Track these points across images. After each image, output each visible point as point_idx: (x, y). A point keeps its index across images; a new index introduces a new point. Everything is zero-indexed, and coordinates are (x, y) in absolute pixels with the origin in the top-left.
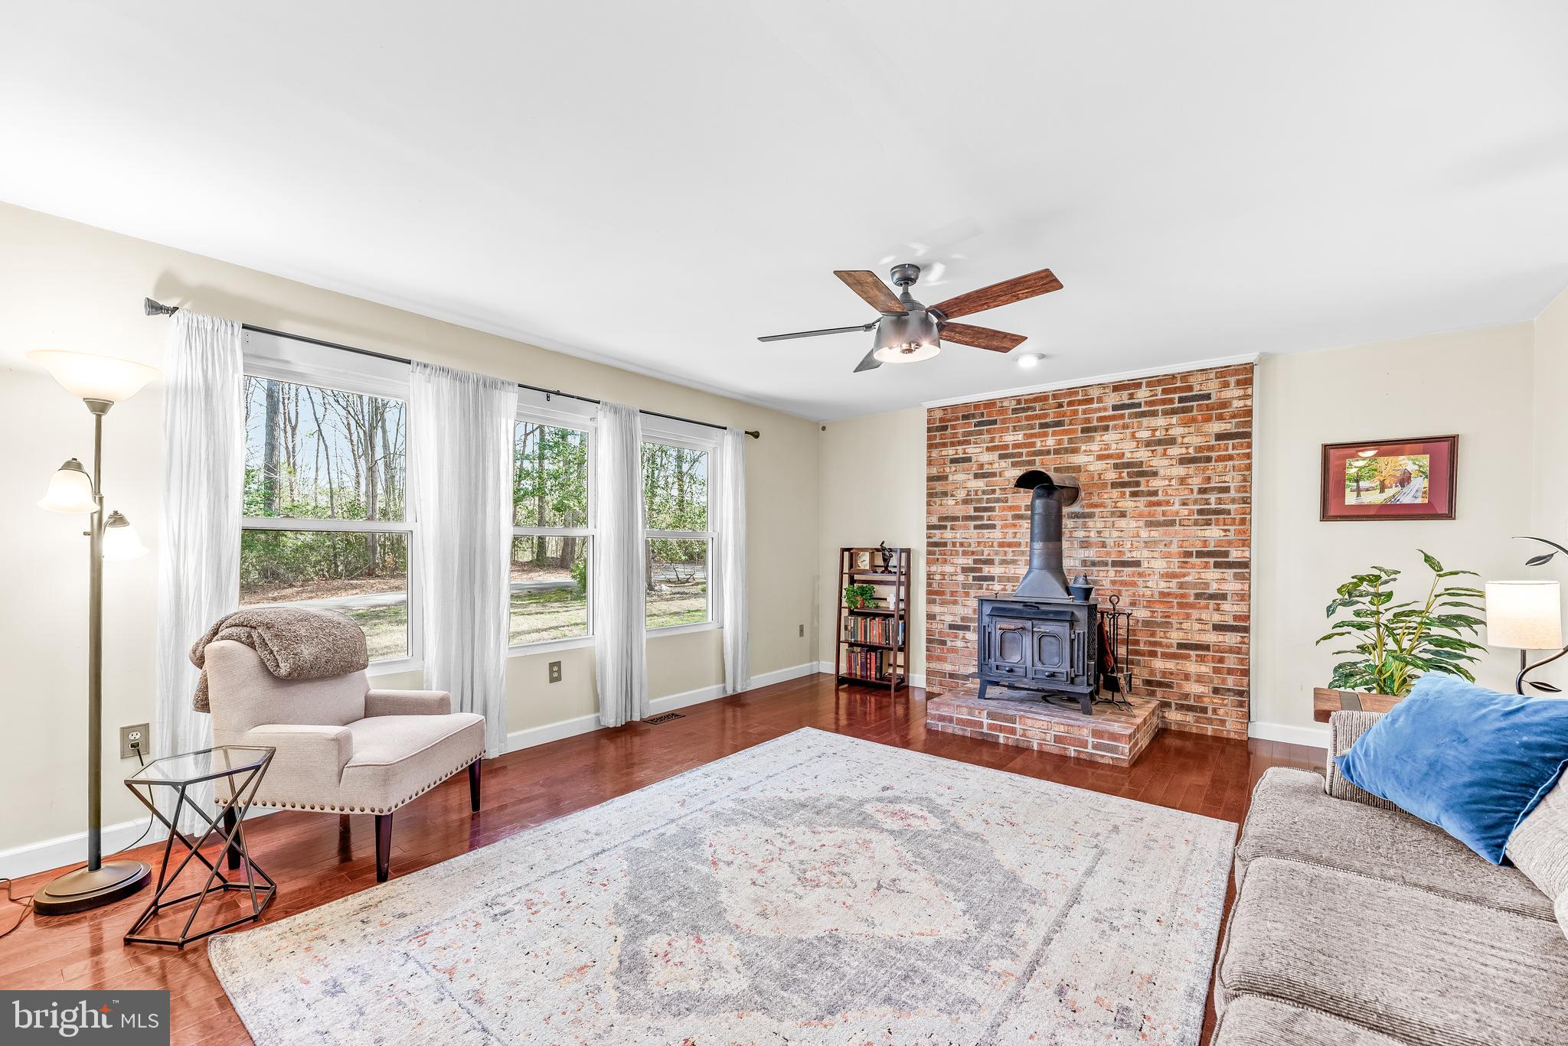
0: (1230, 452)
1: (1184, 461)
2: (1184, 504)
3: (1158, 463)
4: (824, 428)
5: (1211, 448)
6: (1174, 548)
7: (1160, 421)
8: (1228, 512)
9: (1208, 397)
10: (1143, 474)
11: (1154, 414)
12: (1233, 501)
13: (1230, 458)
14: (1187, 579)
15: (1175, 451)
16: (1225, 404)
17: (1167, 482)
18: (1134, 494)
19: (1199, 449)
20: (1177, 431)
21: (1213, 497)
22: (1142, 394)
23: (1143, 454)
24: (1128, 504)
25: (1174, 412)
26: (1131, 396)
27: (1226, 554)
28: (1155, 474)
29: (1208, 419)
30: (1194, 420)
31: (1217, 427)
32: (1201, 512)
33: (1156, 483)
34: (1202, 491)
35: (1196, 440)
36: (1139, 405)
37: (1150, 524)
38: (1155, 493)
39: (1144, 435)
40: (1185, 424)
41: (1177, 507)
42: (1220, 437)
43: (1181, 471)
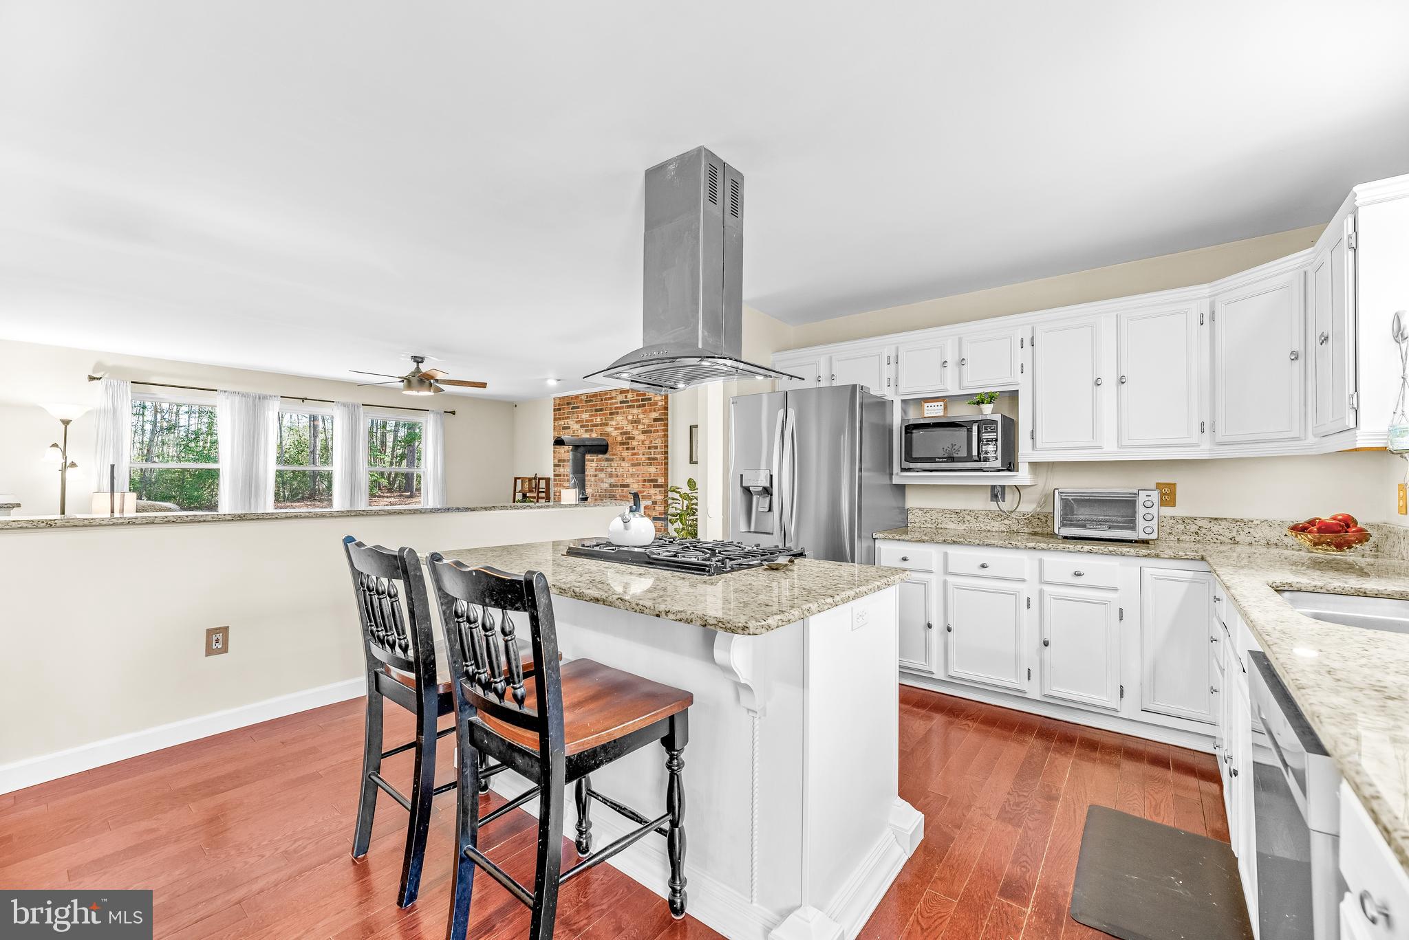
0: (658, 428)
1: (644, 432)
2: (644, 455)
3: (635, 432)
4: (516, 406)
5: (651, 426)
6: (640, 478)
7: (635, 411)
8: (656, 459)
9: (650, 399)
10: (630, 438)
11: (632, 407)
12: (659, 454)
13: (657, 431)
14: (645, 494)
15: (640, 427)
16: (656, 404)
17: (637, 443)
18: (627, 449)
19: (648, 426)
20: (641, 416)
21: (652, 451)
22: (630, 396)
23: (630, 428)
24: (625, 454)
25: (639, 406)
26: (626, 397)
27: (656, 480)
28: (634, 438)
29: (650, 411)
30: (646, 411)
31: (654, 415)
32: (649, 459)
33: (635, 443)
34: (649, 448)
35: (646, 421)
36: (628, 402)
37: (633, 465)
38: (633, 449)
39: (630, 417)
40: (644, 413)
41: (641, 456)
42: (655, 420)
43: (642, 437)
